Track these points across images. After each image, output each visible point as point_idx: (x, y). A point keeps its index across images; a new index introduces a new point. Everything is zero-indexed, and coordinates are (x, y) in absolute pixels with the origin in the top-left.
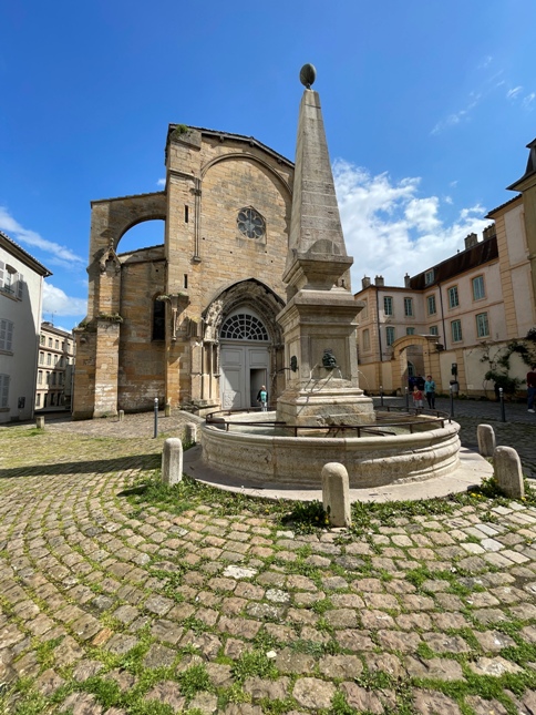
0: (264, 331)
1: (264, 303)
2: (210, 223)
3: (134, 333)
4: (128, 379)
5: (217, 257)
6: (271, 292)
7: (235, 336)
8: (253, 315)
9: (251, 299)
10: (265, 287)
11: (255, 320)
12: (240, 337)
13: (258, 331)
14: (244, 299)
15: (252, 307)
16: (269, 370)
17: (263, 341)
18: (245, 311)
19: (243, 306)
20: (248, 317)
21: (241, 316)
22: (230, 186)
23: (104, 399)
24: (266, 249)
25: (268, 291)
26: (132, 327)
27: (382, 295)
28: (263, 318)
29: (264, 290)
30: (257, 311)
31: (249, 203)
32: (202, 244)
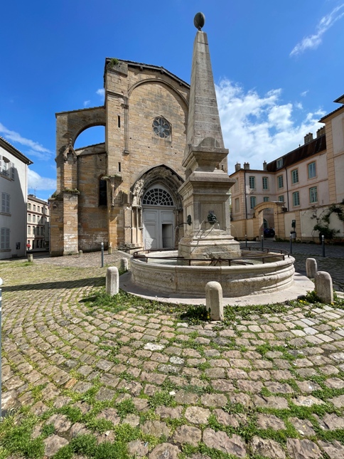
0: (171, 200)
1: (171, 181)
2: (135, 128)
3: (87, 201)
4: (84, 231)
5: (140, 150)
6: (176, 174)
7: (152, 203)
8: (164, 189)
9: (162, 179)
10: (171, 170)
11: (165, 192)
12: (155, 204)
13: (167, 200)
14: (158, 179)
15: (163, 184)
16: (174, 225)
17: (170, 206)
18: (158, 187)
19: (157, 183)
20: (161, 190)
21: (156, 190)
22: (147, 102)
23: (70, 243)
24: (172, 145)
25: (173, 173)
26: (86, 197)
27: (248, 175)
28: (170, 191)
29: (170, 172)
30: (166, 187)
31: (160, 114)
32: (130, 142)
